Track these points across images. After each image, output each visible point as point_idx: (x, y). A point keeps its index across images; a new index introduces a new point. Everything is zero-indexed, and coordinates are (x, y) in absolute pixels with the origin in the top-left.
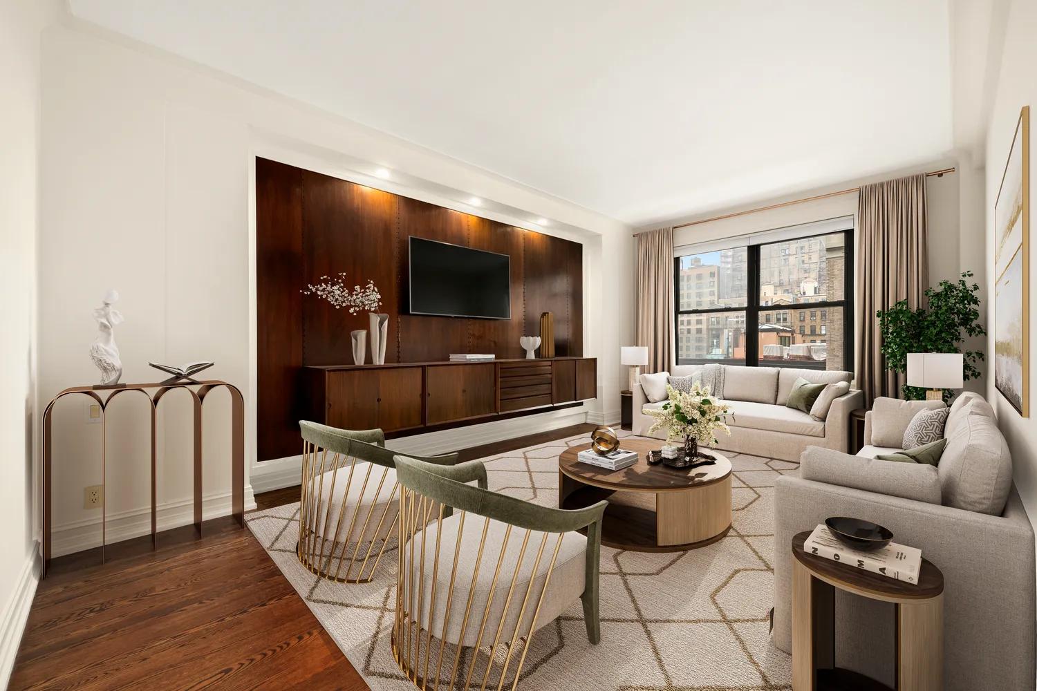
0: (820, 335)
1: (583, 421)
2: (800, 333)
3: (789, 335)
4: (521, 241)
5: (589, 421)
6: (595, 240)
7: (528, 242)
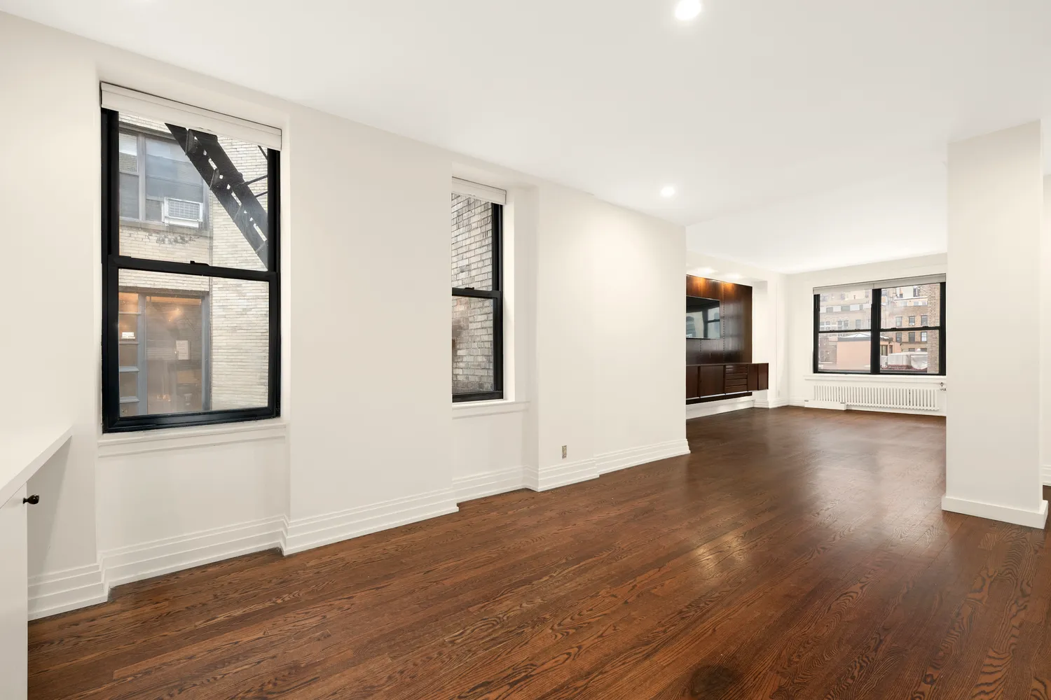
0: (920, 342)
1: (752, 406)
2: (897, 341)
3: (888, 343)
4: (723, 289)
5: (756, 406)
6: (763, 284)
7: (726, 290)
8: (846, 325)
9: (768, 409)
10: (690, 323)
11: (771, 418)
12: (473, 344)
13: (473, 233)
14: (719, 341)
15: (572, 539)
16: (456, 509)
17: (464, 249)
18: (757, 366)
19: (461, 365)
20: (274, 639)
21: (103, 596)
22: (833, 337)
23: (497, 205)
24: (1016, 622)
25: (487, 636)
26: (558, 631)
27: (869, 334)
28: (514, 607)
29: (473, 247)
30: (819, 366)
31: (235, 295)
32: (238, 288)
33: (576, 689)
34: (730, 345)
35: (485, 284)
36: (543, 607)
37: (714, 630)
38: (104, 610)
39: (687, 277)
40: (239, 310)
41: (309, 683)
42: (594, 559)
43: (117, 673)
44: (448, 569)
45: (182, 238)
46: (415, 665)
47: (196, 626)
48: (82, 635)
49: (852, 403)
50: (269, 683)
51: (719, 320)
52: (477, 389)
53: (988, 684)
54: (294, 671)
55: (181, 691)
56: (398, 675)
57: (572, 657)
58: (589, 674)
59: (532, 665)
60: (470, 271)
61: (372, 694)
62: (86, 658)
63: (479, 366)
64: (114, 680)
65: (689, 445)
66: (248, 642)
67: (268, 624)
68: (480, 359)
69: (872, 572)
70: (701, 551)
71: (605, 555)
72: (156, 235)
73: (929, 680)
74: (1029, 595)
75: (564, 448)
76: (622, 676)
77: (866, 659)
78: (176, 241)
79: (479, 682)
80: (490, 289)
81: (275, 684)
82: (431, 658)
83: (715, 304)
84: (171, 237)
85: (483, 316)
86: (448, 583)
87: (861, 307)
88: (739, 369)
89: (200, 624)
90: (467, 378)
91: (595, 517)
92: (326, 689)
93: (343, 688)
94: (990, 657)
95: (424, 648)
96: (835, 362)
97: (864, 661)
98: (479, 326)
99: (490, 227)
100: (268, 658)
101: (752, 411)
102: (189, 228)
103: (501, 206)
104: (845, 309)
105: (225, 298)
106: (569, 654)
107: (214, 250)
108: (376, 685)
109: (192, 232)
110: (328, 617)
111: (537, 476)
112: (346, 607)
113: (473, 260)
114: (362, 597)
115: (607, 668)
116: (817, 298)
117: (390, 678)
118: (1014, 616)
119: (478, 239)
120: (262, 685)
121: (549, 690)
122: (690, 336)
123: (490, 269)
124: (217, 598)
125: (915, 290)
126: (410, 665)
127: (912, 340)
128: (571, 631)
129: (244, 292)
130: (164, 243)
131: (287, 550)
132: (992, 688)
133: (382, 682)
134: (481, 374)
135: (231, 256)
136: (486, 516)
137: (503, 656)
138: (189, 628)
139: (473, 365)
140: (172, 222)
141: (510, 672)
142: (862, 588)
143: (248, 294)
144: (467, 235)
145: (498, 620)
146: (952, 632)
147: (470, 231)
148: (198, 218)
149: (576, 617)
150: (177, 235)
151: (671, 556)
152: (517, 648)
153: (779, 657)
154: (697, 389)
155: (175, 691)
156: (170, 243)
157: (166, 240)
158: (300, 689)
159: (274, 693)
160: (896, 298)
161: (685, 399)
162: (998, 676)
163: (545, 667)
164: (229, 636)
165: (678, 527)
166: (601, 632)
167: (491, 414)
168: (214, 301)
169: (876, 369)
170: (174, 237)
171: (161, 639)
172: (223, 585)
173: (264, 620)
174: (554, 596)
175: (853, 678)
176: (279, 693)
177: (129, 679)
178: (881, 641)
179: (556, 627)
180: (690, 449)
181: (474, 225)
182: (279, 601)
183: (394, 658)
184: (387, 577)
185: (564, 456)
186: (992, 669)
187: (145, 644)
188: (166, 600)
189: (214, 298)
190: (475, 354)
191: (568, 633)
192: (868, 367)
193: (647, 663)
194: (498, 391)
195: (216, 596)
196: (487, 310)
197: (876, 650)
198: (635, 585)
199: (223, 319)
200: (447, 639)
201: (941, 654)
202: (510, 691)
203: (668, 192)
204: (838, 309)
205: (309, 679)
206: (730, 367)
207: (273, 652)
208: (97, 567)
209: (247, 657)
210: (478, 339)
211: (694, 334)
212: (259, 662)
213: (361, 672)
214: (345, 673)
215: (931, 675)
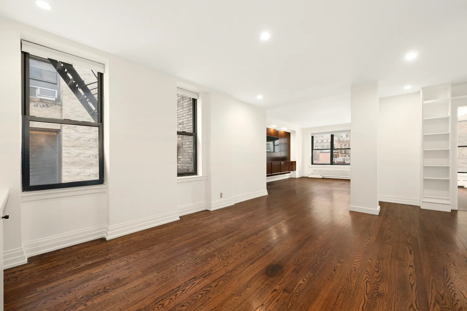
0: (348, 154)
1: (290, 177)
2: (340, 153)
3: (337, 154)
5: (292, 177)
6: (294, 132)
7: (281, 134)
8: (324, 147)
9: (296, 178)
10: (268, 146)
11: (297, 181)
12: (185, 154)
13: (185, 109)
14: (279, 153)
15: (224, 227)
16: (179, 219)
17: (181, 116)
18: (292, 162)
19: (180, 162)
20: (107, 271)
21: (25, 261)
22: (318, 152)
23: (195, 99)
24: (366, 244)
25: (194, 262)
26: (220, 258)
27: (330, 150)
28: (204, 252)
29: (185, 115)
30: (314, 162)
31: (73, 131)
32: (75, 128)
33: (227, 276)
34: (282, 154)
35: (189, 130)
36: (214, 251)
37: (274, 254)
38: (27, 266)
39: (267, 129)
40: (76, 138)
41: (125, 284)
42: (233, 233)
43: (38, 289)
44: (177, 240)
45: (47, 105)
46: (167, 274)
47: (71, 269)
48: (18, 277)
49: (324, 176)
50: (108, 286)
51: (278, 145)
52: (187, 172)
53: (356, 262)
54: (117, 281)
55: (69, 293)
56: (160, 279)
57: (225, 266)
58: (231, 271)
59: (211, 270)
60: (183, 124)
61: (151, 286)
62: (22, 285)
63: (187, 163)
64: (38, 292)
65: (268, 192)
66: (96, 273)
67: (104, 266)
68: (188, 160)
69: (326, 231)
70: (271, 228)
71: (237, 232)
72: (33, 103)
73: (340, 262)
74: (371, 235)
75: (221, 194)
76: (243, 271)
77: (322, 258)
78: (44, 106)
79: (192, 277)
80: (192, 132)
81: (110, 286)
82: (173, 272)
83: (277, 139)
84: (41, 104)
85: (189, 142)
86: (177, 245)
87: (327, 140)
88: (285, 164)
89: (73, 268)
90: (182, 167)
91: (233, 219)
92: (132, 286)
93: (139, 285)
94: (358, 254)
95: (170, 268)
96: (319, 160)
97: (321, 259)
98: (187, 147)
99: (192, 107)
100: (106, 278)
101: (291, 179)
102: (51, 101)
103: (196, 99)
104: (322, 141)
105: (69, 132)
106: (224, 265)
107: (63, 111)
108: (152, 282)
109: (52, 102)
110: (129, 261)
111: (211, 205)
112: (137, 257)
113: (184, 120)
114: (142, 253)
115: (238, 269)
116: (313, 137)
117: (157, 279)
118: (366, 242)
119: (186, 112)
120: (105, 287)
121: (217, 278)
122: (269, 151)
123: (192, 124)
124: (79, 258)
125: (346, 135)
126: (165, 275)
127: (345, 153)
128: (225, 258)
129: (78, 130)
130: (37, 107)
131: (108, 238)
132: (357, 263)
133: (155, 281)
134: (189, 166)
135: (72, 114)
136: (191, 221)
137: (200, 268)
138: (68, 270)
139: (185, 162)
140: (41, 98)
141: (202, 273)
142: (322, 237)
143: (80, 131)
144: (182, 110)
145: (198, 257)
146: (348, 248)
147: (183, 108)
148: (55, 96)
149: (227, 253)
150: (44, 103)
151: (260, 231)
152: (205, 265)
153: (295, 260)
154: (271, 171)
155: (67, 293)
156: (41, 107)
157: (39, 105)
158: (121, 287)
159: (110, 289)
160: (340, 137)
161: (266, 175)
162: (360, 259)
163: (216, 270)
164: (87, 271)
165: (263, 221)
166: (235, 258)
167: (192, 181)
168: (63, 134)
169: (332, 163)
170: (42, 104)
171: (56, 275)
172: (81, 253)
173: (102, 264)
174: (218, 247)
175: (317, 264)
176: (112, 289)
177: (45, 291)
178: (327, 252)
179: (219, 257)
180: (268, 193)
181: (185, 106)
182: (108, 257)
183: (158, 273)
184: (153, 245)
185: (221, 197)
186: (358, 258)
187: (49, 278)
188: (55, 260)
189: (63, 132)
190: (185, 158)
191: (224, 259)
192: (329, 162)
193: (252, 266)
194: (195, 172)
195: (78, 257)
196: (190, 140)
197: (325, 255)
198: (248, 241)
199: (68, 142)
200: (178, 265)
201: (344, 254)
202: (204, 279)
203: (260, 97)
204: (320, 141)
205: (123, 283)
206: (282, 163)
207: (107, 276)
208: (22, 249)
209: (96, 278)
210: (187, 152)
211: (270, 150)
212: (102, 280)
213: (145, 279)
214: (139, 280)
215: (341, 261)
